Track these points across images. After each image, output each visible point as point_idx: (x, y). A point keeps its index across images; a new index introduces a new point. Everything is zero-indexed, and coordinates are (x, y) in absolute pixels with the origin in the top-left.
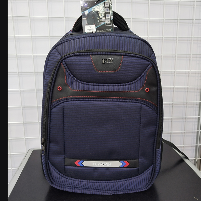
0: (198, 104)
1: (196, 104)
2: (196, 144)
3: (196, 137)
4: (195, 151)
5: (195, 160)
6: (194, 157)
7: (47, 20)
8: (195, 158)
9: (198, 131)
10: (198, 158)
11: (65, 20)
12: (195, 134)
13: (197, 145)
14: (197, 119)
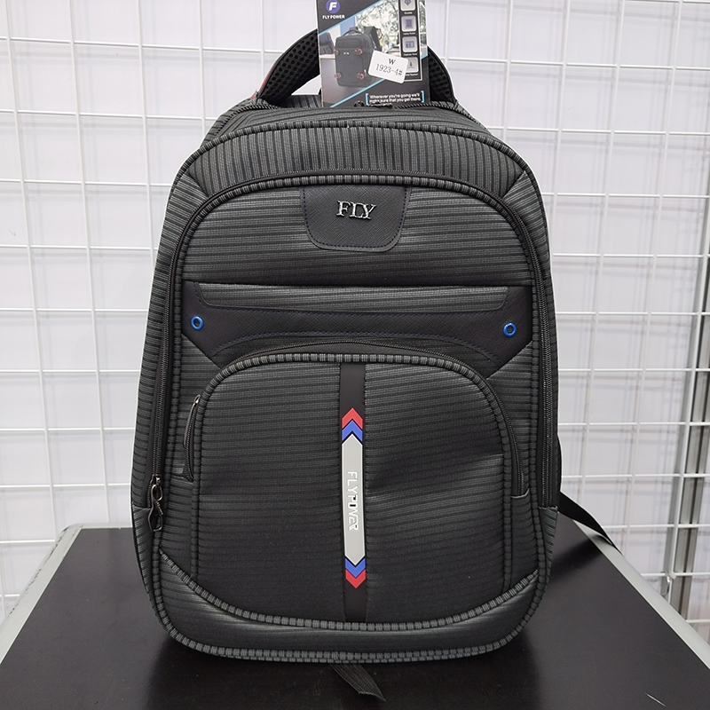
0: (679, 380)
1: (673, 380)
2: (669, 523)
3: (668, 499)
4: (663, 548)
5: (664, 579)
6: (661, 568)
7: (138, 57)
8: (664, 574)
9: (677, 475)
10: (675, 571)
11: (203, 58)
12: (665, 486)
13: (672, 525)
14: (673, 432)
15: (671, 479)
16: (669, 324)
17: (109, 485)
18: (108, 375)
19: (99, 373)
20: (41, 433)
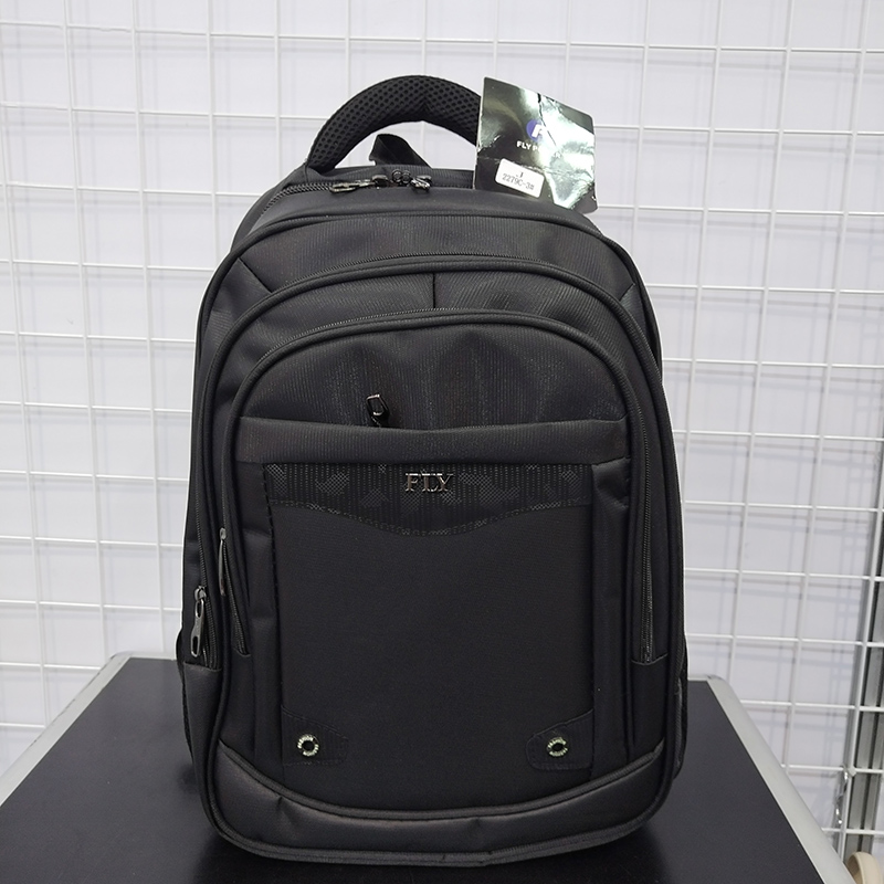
1: (857, 522)
2: (849, 704)
5: (841, 775)
6: (839, 761)
8: (841, 769)
10: (855, 766)
18: (167, 484)
19: (158, 481)
20: (93, 546)
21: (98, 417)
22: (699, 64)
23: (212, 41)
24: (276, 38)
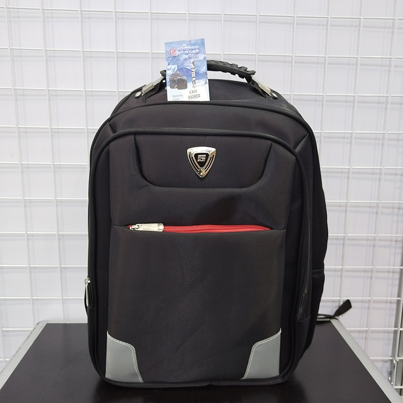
15: (396, 301)
16: (393, 208)
17: (64, 298)
18: (63, 235)
19: (58, 234)
20: (26, 268)
21: (27, 203)
22: (319, 25)
23: (81, 14)
24: (114, 12)
